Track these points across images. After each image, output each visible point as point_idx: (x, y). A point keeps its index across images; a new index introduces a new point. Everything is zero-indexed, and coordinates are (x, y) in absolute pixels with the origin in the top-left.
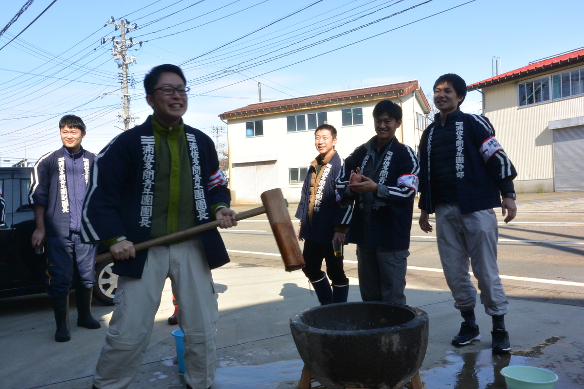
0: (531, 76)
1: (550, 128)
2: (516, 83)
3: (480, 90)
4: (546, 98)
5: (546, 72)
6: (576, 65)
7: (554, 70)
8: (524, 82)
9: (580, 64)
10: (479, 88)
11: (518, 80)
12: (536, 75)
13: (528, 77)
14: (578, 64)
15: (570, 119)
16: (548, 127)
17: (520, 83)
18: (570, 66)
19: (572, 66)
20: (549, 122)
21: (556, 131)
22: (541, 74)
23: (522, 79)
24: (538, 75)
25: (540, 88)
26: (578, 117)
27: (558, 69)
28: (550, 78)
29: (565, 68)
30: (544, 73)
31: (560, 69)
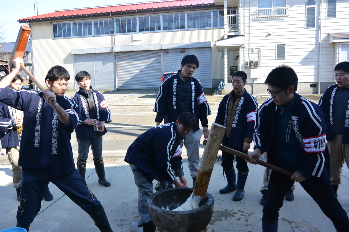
0: (60, 20)
1: (73, 53)
2: (52, 23)
3: (28, 23)
4: (69, 35)
5: (69, 20)
6: (85, 18)
7: (74, 19)
8: (57, 23)
9: (87, 18)
10: (28, 22)
11: (52, 21)
12: (63, 20)
13: (59, 21)
14: (86, 18)
15: (83, 49)
16: (71, 53)
17: (54, 23)
18: (82, 19)
19: (83, 19)
20: (72, 50)
21: (75, 55)
22: (66, 20)
23: (55, 21)
24: (64, 20)
25: (66, 28)
26: (87, 49)
27: (75, 19)
28: (71, 24)
29: (79, 19)
30: (68, 20)
31: (76, 19)
